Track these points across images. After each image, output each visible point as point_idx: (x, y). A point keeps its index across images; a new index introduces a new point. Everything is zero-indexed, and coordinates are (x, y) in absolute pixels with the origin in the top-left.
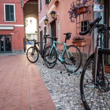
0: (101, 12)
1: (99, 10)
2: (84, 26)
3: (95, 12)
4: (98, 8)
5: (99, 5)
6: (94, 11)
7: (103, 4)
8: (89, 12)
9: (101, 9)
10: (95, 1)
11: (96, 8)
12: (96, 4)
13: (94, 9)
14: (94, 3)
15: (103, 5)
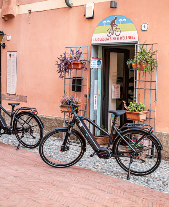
0: (98, 69)
1: (96, 66)
2: (76, 85)
3: (92, 69)
4: (95, 65)
5: (97, 60)
6: (91, 67)
7: (101, 59)
8: (84, 68)
9: (99, 65)
10: (92, 56)
11: (94, 65)
12: (93, 60)
13: (91, 66)
14: (91, 58)
15: (101, 61)
